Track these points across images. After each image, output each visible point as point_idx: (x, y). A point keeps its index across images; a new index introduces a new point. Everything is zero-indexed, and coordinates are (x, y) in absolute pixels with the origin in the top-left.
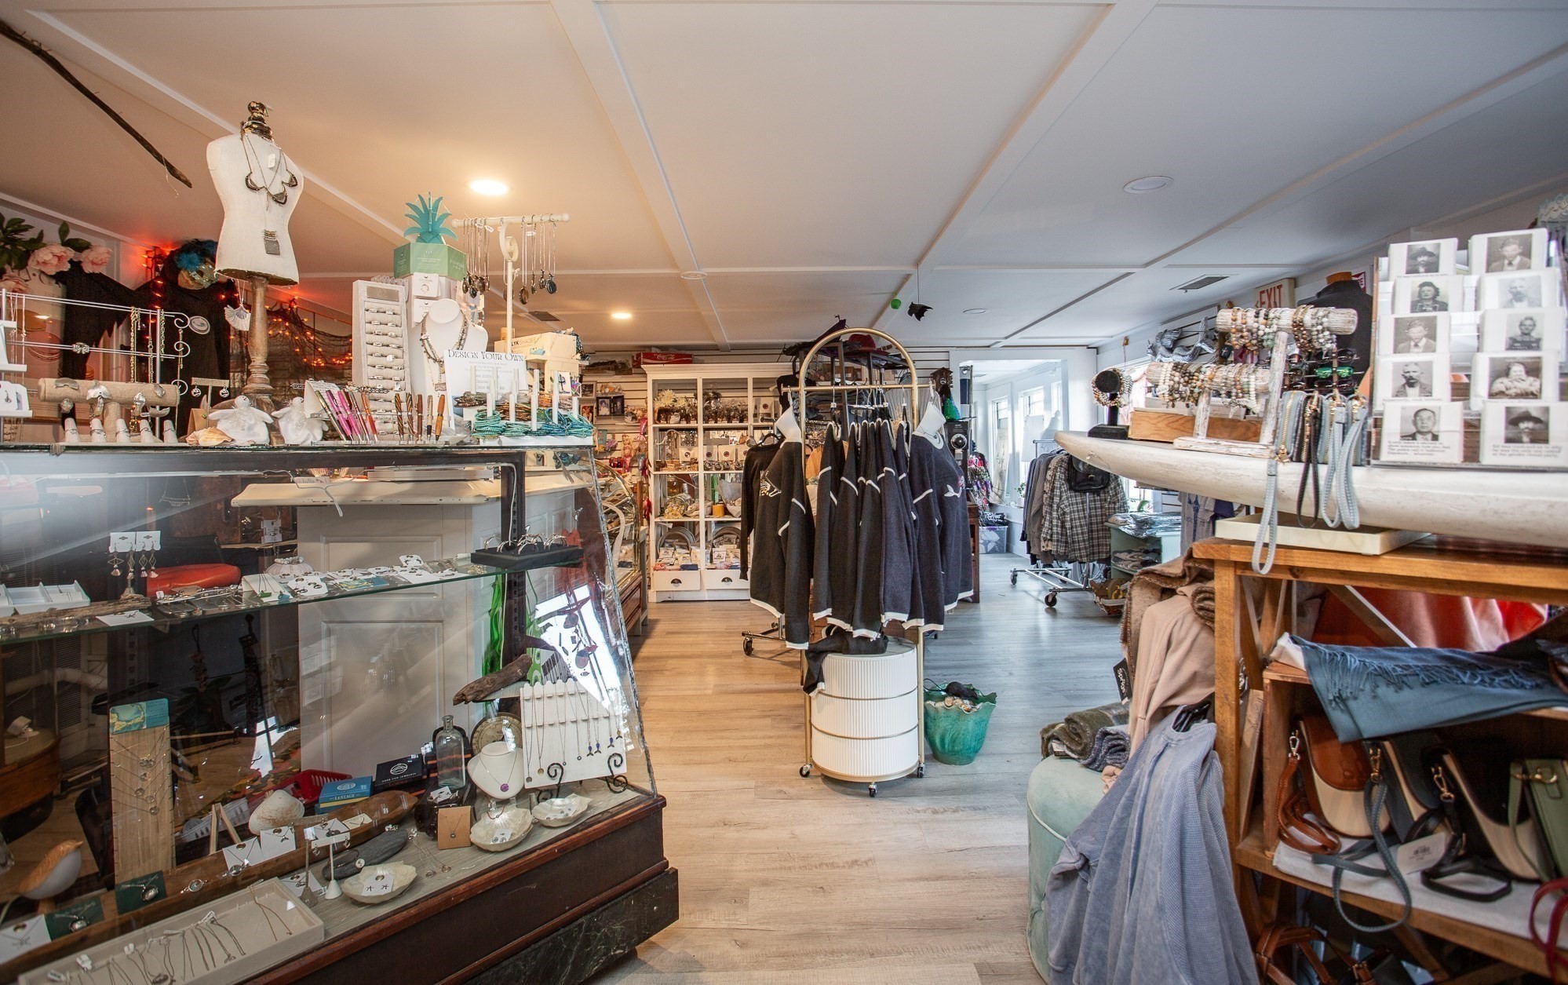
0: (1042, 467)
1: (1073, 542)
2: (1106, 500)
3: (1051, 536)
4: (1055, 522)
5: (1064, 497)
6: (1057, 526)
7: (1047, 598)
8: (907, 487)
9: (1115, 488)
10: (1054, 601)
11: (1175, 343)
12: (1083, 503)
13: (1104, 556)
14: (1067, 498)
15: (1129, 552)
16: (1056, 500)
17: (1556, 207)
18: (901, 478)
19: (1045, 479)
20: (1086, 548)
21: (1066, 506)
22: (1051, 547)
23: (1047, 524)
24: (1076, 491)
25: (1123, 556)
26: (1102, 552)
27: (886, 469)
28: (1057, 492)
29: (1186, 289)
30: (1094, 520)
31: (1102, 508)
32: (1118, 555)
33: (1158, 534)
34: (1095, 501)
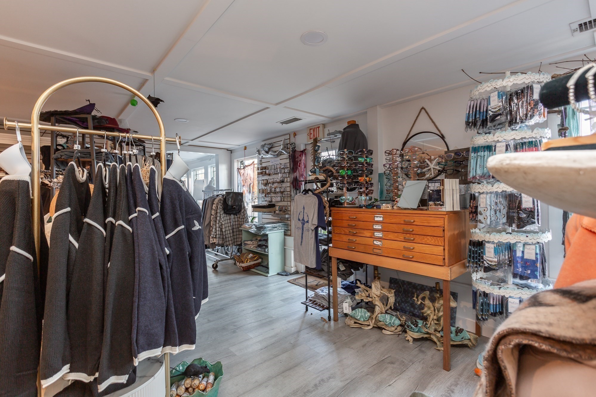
0: (210, 203)
1: (226, 238)
2: (240, 218)
3: (216, 236)
4: (217, 229)
5: (222, 217)
6: (219, 231)
7: (213, 265)
8: (160, 225)
9: (243, 212)
10: (217, 266)
11: (269, 149)
12: (230, 219)
13: (239, 243)
14: (223, 217)
15: (252, 241)
16: (218, 218)
17: (489, 85)
18: (153, 217)
19: (212, 208)
20: (231, 240)
21: (223, 221)
22: (215, 241)
23: (214, 230)
24: (227, 214)
25: (249, 242)
26: (238, 241)
27: (138, 209)
28: (219, 215)
29: (282, 123)
30: (234, 227)
31: (238, 221)
32: (246, 242)
33: (267, 233)
34: (235, 218)
